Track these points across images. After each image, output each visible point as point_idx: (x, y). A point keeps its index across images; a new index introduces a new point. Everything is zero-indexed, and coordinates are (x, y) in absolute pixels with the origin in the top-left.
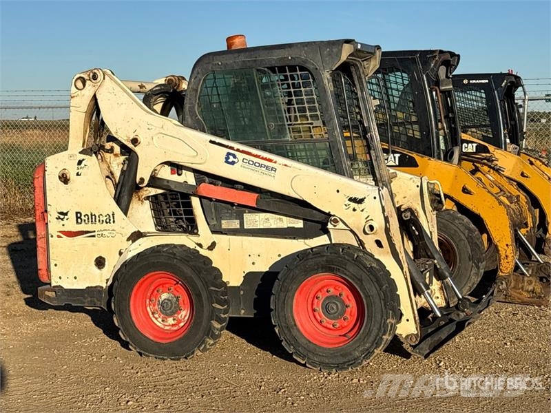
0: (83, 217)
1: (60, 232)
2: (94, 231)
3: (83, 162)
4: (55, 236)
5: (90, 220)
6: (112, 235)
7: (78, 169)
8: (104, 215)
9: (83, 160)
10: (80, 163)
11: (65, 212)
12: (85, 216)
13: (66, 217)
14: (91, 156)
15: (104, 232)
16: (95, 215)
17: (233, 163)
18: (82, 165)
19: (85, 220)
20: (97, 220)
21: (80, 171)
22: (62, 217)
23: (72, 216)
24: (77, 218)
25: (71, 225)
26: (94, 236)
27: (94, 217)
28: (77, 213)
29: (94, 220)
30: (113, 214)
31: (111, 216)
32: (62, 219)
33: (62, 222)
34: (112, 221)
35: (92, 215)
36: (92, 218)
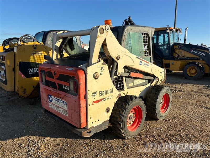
0: (102, 93)
1: (93, 102)
2: (106, 98)
3: (103, 68)
4: (91, 105)
5: (105, 93)
6: (112, 97)
7: (101, 71)
8: (109, 90)
9: (103, 67)
10: (102, 69)
11: (95, 92)
12: (103, 92)
13: (96, 94)
14: (106, 65)
15: (109, 97)
16: (106, 91)
17: (141, 65)
18: (103, 70)
19: (103, 94)
20: (107, 93)
21: (102, 72)
22: (94, 95)
23: (98, 93)
24: (100, 93)
25: (97, 97)
26: (106, 100)
27: (106, 92)
28: (100, 92)
29: (106, 93)
30: (112, 89)
31: (112, 90)
32: (94, 96)
33: (94, 97)
34: (112, 92)
35: (105, 91)
36: (105, 92)
